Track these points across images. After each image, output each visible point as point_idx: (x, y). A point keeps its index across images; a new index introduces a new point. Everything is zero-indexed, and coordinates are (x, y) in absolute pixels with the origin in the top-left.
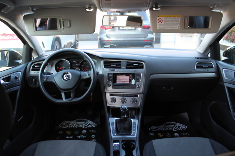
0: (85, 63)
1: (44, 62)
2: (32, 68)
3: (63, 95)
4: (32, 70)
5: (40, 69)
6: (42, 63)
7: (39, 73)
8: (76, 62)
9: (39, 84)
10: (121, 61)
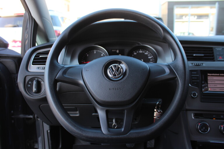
0: (135, 54)
1: (52, 50)
2: (34, 59)
3: (101, 114)
4: (34, 63)
5: (45, 62)
6: (49, 51)
7: (44, 68)
8: (118, 51)
9: (45, 93)
10: (212, 48)
